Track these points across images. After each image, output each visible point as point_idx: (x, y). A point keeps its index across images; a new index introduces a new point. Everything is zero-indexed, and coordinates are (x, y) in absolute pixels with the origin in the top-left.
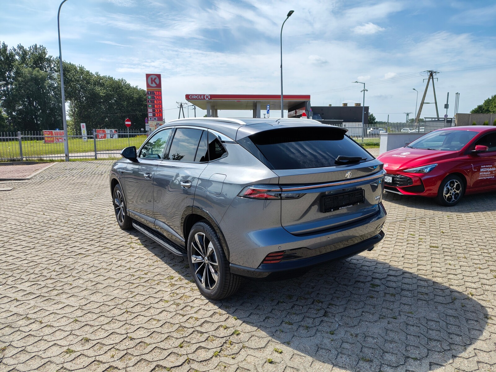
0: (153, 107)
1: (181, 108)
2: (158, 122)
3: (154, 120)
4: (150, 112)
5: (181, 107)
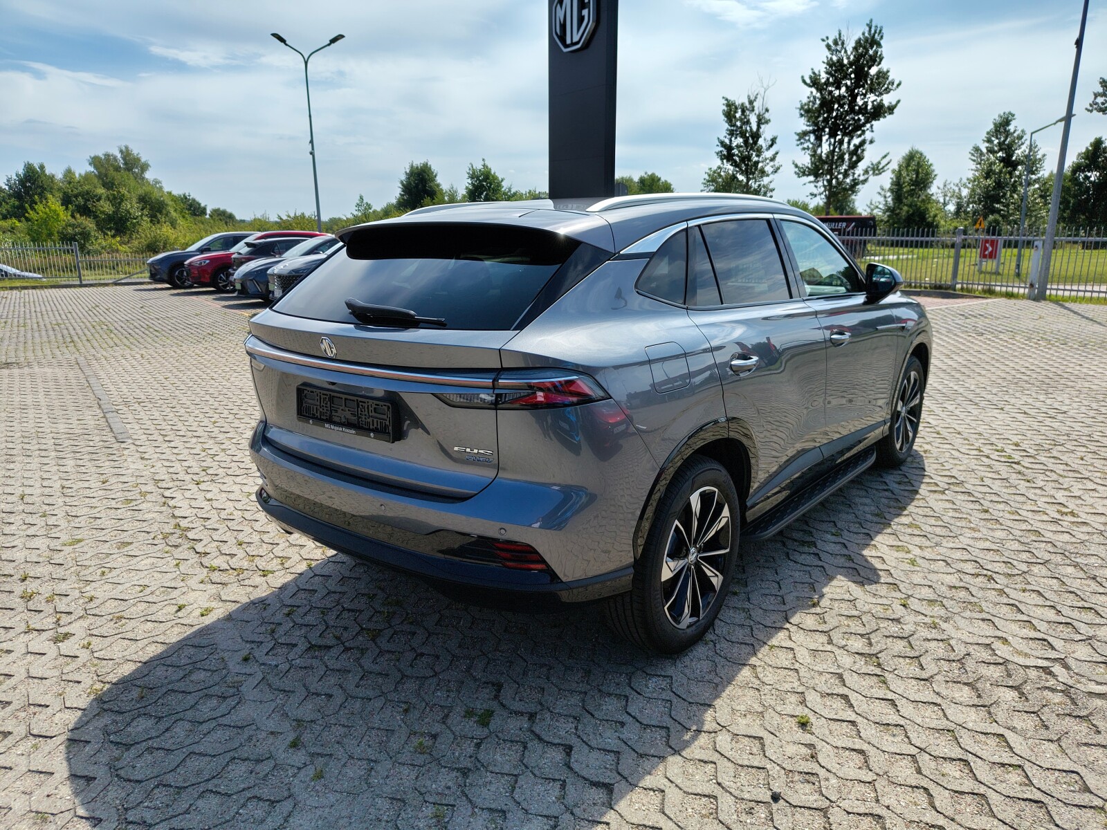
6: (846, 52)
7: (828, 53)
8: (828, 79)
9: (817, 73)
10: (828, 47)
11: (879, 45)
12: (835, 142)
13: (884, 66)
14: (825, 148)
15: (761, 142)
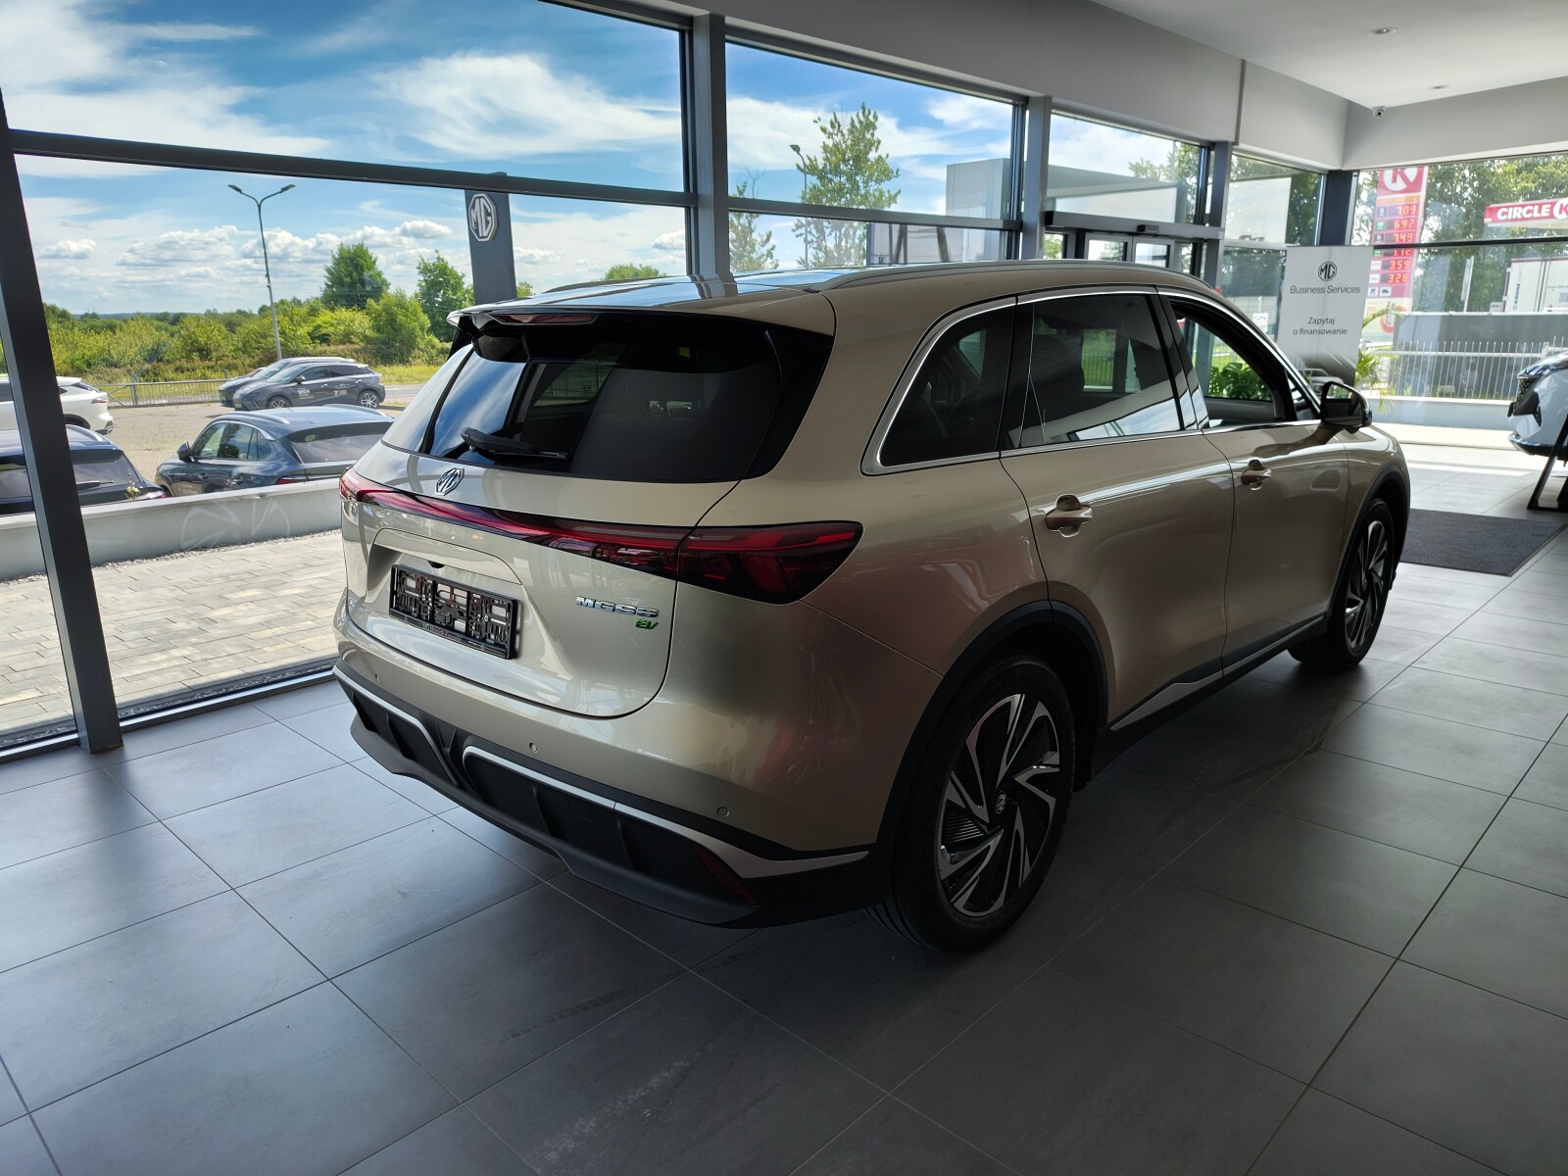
2: (1394, 300)
3: (1381, 294)
4: (1375, 272)
6: (843, 135)
7: (823, 137)
8: (825, 166)
9: (813, 159)
10: (824, 130)
11: (875, 128)
12: (840, 234)
13: (882, 151)
14: (830, 243)
15: (755, 235)
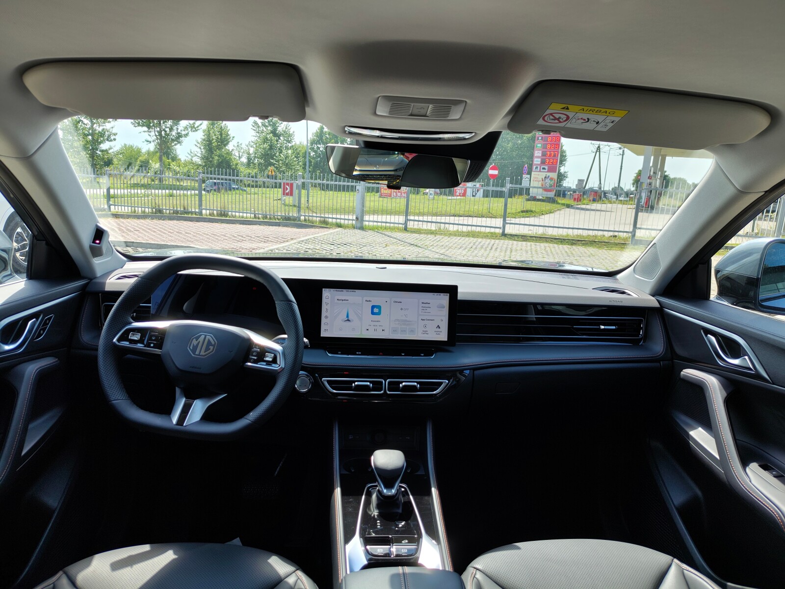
0: (543, 148)
1: (598, 153)
2: (548, 174)
3: (542, 170)
4: (538, 157)
5: (597, 151)
